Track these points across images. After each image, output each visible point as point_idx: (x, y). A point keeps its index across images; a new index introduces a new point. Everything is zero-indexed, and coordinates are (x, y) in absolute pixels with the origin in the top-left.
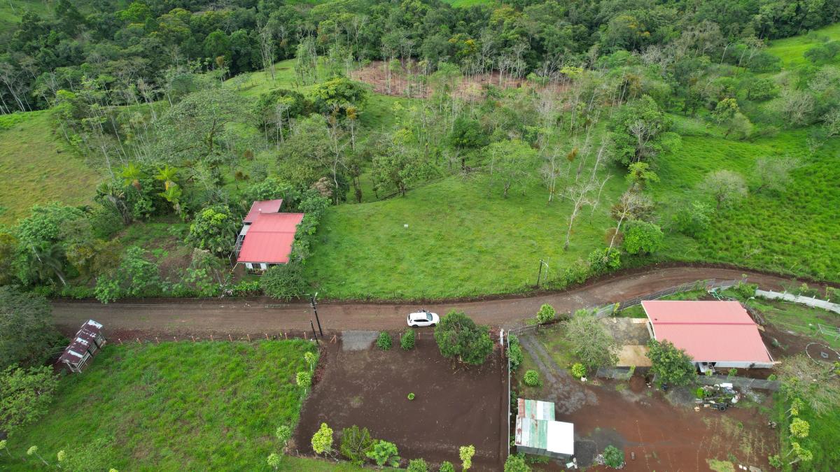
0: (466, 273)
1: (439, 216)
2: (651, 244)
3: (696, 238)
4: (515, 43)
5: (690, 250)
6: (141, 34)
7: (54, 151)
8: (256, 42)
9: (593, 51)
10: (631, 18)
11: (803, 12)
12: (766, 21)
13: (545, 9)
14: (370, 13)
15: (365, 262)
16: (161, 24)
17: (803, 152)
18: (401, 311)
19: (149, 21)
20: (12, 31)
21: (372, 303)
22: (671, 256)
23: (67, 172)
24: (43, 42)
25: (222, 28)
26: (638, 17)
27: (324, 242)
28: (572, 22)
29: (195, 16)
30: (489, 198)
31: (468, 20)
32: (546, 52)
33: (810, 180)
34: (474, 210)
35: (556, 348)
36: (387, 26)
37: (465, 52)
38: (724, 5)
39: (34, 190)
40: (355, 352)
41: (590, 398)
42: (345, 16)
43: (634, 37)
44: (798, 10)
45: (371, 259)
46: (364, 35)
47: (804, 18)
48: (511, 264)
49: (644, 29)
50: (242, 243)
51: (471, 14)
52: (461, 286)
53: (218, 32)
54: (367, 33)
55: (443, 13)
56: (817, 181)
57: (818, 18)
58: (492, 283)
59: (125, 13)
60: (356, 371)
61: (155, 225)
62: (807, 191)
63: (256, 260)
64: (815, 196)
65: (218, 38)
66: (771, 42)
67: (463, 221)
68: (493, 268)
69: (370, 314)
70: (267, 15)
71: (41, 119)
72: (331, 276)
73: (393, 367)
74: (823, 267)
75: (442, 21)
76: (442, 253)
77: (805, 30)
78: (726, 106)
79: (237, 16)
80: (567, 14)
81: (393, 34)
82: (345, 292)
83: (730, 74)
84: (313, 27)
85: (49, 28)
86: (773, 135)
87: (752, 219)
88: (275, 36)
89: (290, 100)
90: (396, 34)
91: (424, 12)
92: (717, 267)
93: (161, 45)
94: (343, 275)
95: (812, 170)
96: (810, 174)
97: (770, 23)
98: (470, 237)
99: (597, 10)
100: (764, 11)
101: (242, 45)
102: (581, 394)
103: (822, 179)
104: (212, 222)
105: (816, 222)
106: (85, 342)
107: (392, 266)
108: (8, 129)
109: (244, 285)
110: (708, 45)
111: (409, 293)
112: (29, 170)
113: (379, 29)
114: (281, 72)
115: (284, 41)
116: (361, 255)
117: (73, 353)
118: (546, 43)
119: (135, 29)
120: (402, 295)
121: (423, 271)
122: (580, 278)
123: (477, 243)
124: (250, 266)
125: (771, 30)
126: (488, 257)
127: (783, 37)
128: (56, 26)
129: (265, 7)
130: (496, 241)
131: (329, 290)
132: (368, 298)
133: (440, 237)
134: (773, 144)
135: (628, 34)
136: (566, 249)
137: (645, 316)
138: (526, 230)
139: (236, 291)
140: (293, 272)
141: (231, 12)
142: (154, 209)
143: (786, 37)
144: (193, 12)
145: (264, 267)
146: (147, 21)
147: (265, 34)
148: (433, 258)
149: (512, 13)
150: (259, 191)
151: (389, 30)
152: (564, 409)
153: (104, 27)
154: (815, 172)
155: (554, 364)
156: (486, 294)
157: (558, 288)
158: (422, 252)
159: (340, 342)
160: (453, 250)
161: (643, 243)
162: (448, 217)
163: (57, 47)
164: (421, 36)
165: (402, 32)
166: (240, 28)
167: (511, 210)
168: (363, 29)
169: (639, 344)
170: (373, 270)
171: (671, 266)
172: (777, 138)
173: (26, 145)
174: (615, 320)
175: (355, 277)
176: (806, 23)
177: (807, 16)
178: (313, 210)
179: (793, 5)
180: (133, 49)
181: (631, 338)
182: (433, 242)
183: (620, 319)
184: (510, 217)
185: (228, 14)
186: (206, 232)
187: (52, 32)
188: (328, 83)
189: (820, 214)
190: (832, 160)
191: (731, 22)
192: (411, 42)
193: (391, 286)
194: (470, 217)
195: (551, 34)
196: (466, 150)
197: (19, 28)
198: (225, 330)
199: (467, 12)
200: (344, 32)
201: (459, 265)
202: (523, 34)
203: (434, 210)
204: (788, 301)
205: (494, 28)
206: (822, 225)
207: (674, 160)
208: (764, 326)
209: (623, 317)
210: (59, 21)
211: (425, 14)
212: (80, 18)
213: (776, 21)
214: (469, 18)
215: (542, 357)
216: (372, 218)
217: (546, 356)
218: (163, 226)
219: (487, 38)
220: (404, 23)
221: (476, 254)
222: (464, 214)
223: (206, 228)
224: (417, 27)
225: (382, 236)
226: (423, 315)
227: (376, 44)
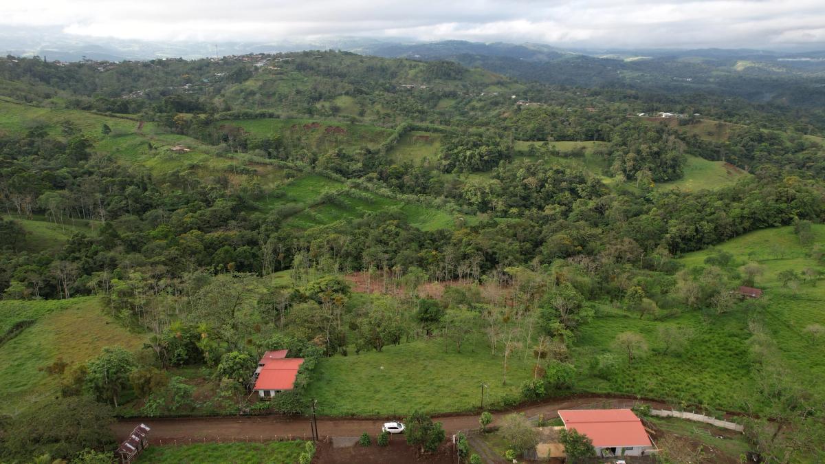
0: (428, 400)
1: (407, 364)
2: (565, 375)
3: (609, 380)
4: (472, 256)
5: (603, 386)
6: (163, 248)
7: (104, 322)
8: (258, 256)
9: (535, 262)
10: (565, 236)
11: (701, 232)
12: (674, 239)
13: (497, 232)
14: (353, 234)
15: (350, 393)
16: (181, 241)
17: (700, 327)
18: (377, 424)
19: (172, 239)
20: (63, 245)
21: (355, 419)
22: (588, 390)
23: (114, 337)
24: (84, 254)
25: (230, 245)
26: (571, 236)
27: (319, 380)
28: (520, 241)
29: (208, 236)
30: (446, 353)
31: (434, 241)
32: (498, 263)
33: (706, 346)
34: (435, 360)
35: (494, 445)
36: (367, 244)
37: (430, 260)
38: (640, 227)
39: (87, 349)
40: (342, 448)
42: (332, 236)
43: (570, 251)
44: (697, 230)
45: (354, 391)
46: (349, 251)
47: (703, 236)
48: (462, 394)
49: (577, 244)
50: (257, 378)
51: (436, 236)
52: (424, 407)
53: (226, 247)
54: (350, 248)
55: (413, 234)
56: (711, 346)
57: (713, 237)
58: (448, 406)
59: (153, 233)
60: (343, 460)
61: (186, 370)
62: (704, 353)
63: (267, 388)
64: (709, 357)
65: (227, 252)
66: (682, 254)
67: (425, 367)
68: (449, 396)
69: (355, 426)
70: (268, 236)
71: (93, 301)
72: (324, 401)
73: (372, 457)
74: (707, 398)
75: (413, 240)
76: (409, 387)
77: (706, 245)
78: (634, 292)
79: (243, 237)
80: (515, 235)
81: (372, 250)
82: (335, 412)
83: (647, 276)
84: (306, 244)
85: (92, 243)
86: (677, 315)
87: (656, 369)
88: (275, 252)
89: (291, 291)
90: (375, 249)
91: (397, 234)
92: (625, 398)
93: (179, 257)
94: (334, 401)
95: (707, 339)
96: (706, 342)
97: (679, 240)
98: (432, 377)
99: (540, 232)
100: (671, 231)
101: (246, 258)
103: (716, 345)
104: (237, 360)
105: (709, 372)
106: (137, 439)
107: (371, 396)
108: (67, 308)
109: (259, 405)
110: (629, 255)
111: (384, 412)
112: (83, 336)
113: (361, 246)
114: (278, 279)
115: (282, 255)
116: (347, 388)
117: (129, 445)
118: (497, 256)
119: (160, 245)
120: (378, 413)
121: (395, 399)
122: (515, 402)
123: (437, 381)
124: (262, 394)
125: (680, 245)
126: (445, 390)
127: (692, 251)
128: (98, 242)
129: (267, 230)
130: (451, 379)
131: (323, 410)
132: (353, 415)
133: (408, 377)
134: (677, 322)
135: (565, 249)
136: (504, 384)
137: (564, 425)
138: (474, 373)
139: (252, 410)
140: (297, 394)
141: (238, 234)
142: (187, 357)
143: (694, 251)
144: (206, 233)
145: (273, 394)
146: (170, 238)
147: (267, 249)
148: (402, 390)
149: (469, 234)
150: (270, 343)
151: (369, 247)
153: (134, 243)
154: (710, 340)
155: (493, 454)
156: (442, 412)
157: (498, 408)
158: (394, 387)
159: (331, 443)
160: (418, 385)
161: (560, 374)
162: (414, 365)
163: (95, 257)
164: (395, 252)
165: (380, 248)
166: (244, 246)
167: (463, 360)
168: (348, 246)
169: (559, 442)
170: (356, 398)
171: (587, 397)
172: (679, 317)
173: (82, 319)
174: (541, 429)
175: (343, 402)
176: (706, 240)
177: (705, 235)
178: (311, 356)
179: (692, 227)
180: (157, 259)
181: (552, 439)
182: (403, 380)
183: (545, 428)
184: (462, 365)
185: (235, 234)
186: (231, 368)
187: (94, 246)
188: (320, 280)
189: (713, 368)
190: (722, 331)
191: (647, 239)
192: (387, 256)
193: (369, 408)
194: (430, 364)
195: (501, 249)
196: (429, 322)
197: (68, 243)
198: (242, 437)
199: (433, 234)
200: (332, 249)
201: (423, 394)
202: (478, 249)
203: (404, 360)
204: (676, 418)
205: (455, 245)
206: (713, 374)
207: (598, 333)
208: (655, 431)
209: (547, 426)
210: (101, 238)
211: (398, 236)
212: (116, 236)
213: (683, 239)
214: (435, 239)
216: (356, 365)
217: (488, 449)
218: (193, 371)
219: (449, 251)
220: (381, 242)
221: (436, 388)
222: (426, 363)
223: (231, 365)
224: (392, 244)
225: (364, 377)
226: (395, 424)
227: (358, 258)
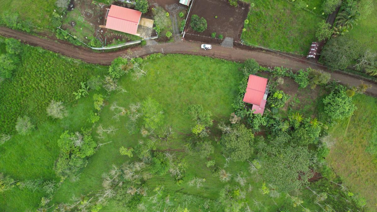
15: (221, 79)
40: (230, 37)
41: (167, 7)
45: (219, 80)
60: (230, 29)
73: (219, 28)
82: (230, 65)
102: (169, 9)
106: (312, 49)
107: (212, 75)
116: (222, 83)
152: (176, 5)
158: (199, 81)
169: (142, 26)
170: (219, 75)
175: (226, 72)
181: (144, 29)
215: (174, 25)
